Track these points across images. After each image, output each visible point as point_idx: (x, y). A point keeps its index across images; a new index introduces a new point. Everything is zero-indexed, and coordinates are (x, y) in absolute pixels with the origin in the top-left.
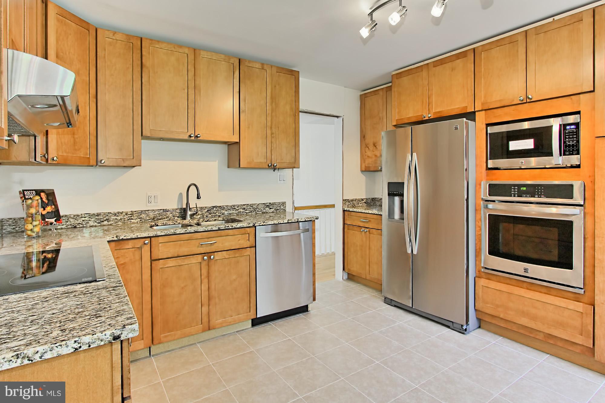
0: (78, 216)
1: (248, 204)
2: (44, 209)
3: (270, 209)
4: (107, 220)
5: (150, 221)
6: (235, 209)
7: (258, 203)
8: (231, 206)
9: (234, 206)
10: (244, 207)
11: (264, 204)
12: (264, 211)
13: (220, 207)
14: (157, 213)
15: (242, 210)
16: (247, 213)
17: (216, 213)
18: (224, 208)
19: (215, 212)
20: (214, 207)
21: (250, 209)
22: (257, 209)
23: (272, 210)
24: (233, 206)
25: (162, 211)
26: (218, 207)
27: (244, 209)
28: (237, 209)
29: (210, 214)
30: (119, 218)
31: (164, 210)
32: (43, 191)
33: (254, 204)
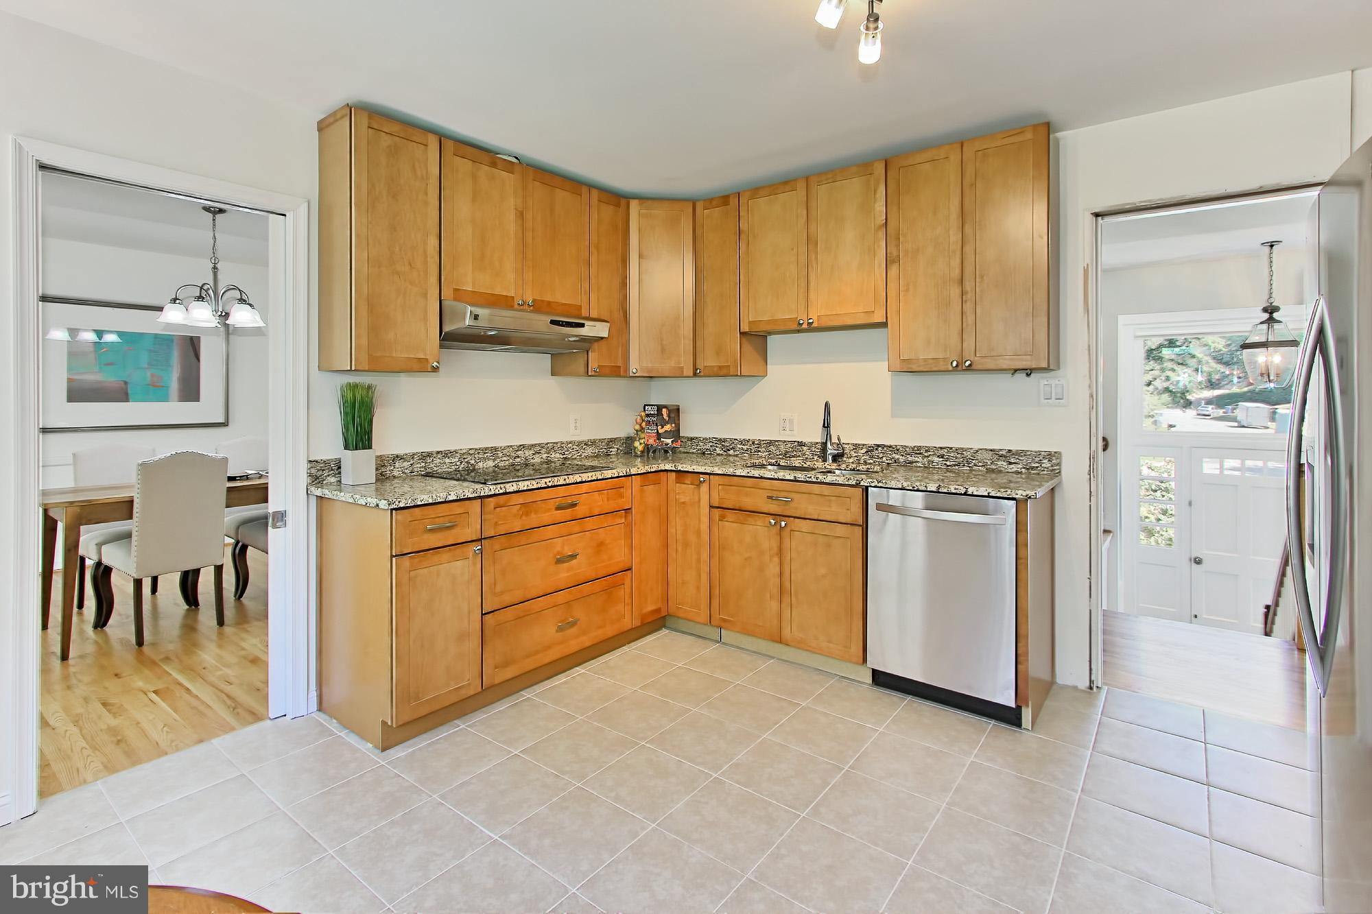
0: (707, 439)
1: (951, 448)
2: (663, 427)
3: (1010, 463)
4: (733, 448)
5: (780, 457)
6: (920, 454)
7: (976, 447)
8: (913, 448)
9: (919, 448)
10: (941, 452)
11: (991, 450)
12: (994, 467)
13: (890, 447)
14: (789, 445)
15: (936, 459)
16: (948, 466)
17: (882, 458)
18: (898, 450)
19: (881, 455)
20: (879, 446)
21: (956, 457)
22: (973, 460)
23: (1014, 468)
24: (916, 449)
25: (796, 443)
26: (885, 446)
27: (942, 458)
28: (926, 454)
29: (872, 457)
30: (745, 447)
31: (798, 442)
32: (665, 407)
33: (966, 450)
